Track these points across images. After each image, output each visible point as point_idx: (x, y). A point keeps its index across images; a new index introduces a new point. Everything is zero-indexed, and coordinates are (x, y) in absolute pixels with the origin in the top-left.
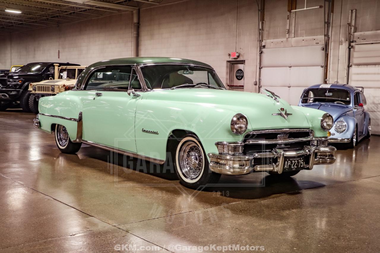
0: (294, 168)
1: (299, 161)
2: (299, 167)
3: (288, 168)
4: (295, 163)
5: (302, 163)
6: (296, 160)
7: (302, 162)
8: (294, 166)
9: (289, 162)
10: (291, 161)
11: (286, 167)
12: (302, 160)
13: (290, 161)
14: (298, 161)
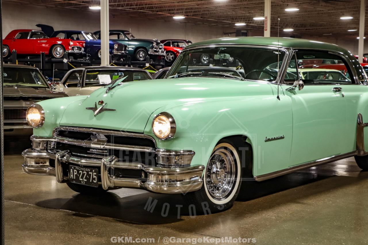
0: (83, 181)
1: (90, 173)
2: (91, 181)
3: (75, 178)
4: (83, 175)
5: (94, 177)
6: (84, 171)
7: (95, 175)
8: (82, 177)
9: (75, 171)
10: (78, 171)
11: (72, 177)
12: (94, 174)
13: (75, 169)
14: (88, 172)
